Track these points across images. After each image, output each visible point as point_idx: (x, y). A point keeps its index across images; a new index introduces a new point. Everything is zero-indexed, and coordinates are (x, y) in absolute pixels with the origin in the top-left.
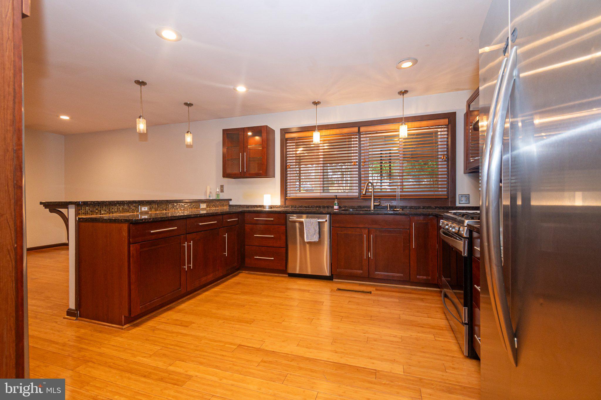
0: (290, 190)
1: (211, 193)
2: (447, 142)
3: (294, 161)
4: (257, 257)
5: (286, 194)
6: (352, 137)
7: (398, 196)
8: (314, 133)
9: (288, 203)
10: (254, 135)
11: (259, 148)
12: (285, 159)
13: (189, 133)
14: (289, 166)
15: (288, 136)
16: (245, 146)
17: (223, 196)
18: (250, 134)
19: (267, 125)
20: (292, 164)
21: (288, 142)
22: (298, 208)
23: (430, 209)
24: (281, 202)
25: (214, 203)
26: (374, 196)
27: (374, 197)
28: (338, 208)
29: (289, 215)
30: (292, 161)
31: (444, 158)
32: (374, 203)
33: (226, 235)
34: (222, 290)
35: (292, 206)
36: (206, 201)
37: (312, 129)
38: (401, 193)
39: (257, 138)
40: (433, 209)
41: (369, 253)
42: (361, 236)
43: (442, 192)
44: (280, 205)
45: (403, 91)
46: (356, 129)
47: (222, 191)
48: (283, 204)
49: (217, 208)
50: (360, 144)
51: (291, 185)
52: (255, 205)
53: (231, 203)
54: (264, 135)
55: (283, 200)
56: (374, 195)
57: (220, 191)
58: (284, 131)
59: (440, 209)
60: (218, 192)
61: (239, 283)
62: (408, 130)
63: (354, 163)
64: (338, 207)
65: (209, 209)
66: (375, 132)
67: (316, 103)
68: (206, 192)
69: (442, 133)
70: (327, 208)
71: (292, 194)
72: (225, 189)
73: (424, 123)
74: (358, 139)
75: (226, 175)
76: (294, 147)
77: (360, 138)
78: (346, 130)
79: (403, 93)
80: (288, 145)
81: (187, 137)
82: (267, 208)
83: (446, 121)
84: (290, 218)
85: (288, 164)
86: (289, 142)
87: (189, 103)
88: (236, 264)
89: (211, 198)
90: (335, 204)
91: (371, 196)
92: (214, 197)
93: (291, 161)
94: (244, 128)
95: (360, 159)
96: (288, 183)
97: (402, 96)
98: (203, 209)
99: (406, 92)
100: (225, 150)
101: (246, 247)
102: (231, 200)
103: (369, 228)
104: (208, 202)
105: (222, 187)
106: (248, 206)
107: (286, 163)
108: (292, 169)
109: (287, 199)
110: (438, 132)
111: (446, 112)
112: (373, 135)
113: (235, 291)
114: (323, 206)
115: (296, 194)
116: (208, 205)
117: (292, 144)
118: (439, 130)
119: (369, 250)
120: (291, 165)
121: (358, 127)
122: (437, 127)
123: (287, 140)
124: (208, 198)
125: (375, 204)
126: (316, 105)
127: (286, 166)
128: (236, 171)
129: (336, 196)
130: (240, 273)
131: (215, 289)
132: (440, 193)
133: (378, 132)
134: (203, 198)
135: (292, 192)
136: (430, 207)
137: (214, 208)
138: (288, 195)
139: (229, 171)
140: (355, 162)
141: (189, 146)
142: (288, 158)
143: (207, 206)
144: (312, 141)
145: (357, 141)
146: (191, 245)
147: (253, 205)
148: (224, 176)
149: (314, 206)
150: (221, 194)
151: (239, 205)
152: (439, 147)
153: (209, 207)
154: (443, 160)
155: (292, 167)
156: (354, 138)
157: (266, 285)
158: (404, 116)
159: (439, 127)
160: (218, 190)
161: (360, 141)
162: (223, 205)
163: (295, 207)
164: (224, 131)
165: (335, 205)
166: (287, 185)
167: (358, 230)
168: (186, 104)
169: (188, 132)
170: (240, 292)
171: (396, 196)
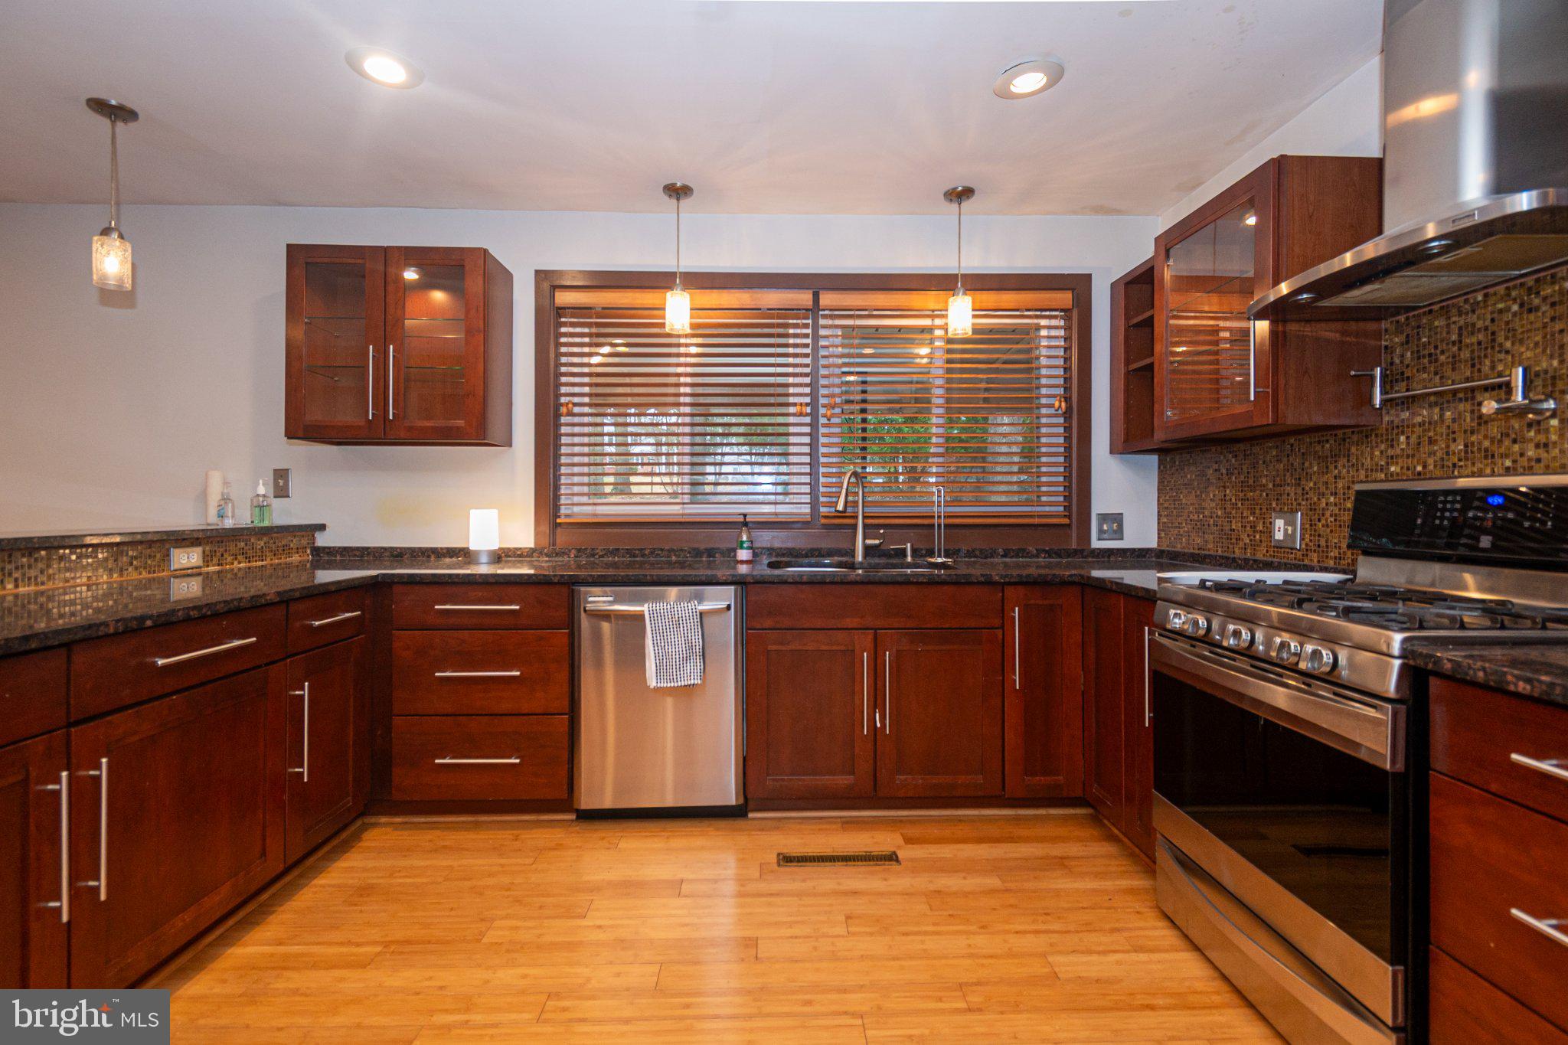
0: (569, 492)
1: (226, 499)
2: (1067, 359)
3: (587, 390)
4: (447, 761)
5: (556, 507)
6: (791, 321)
7: (939, 517)
8: (669, 294)
9: (562, 538)
10: (428, 283)
11: (447, 334)
12: (552, 380)
13: (115, 235)
14: (570, 406)
15: (564, 298)
16: (389, 317)
17: (284, 514)
18: (411, 275)
19: (485, 247)
20: (576, 400)
21: (563, 320)
22: (602, 556)
23: (1022, 557)
24: (537, 534)
25: (243, 544)
26: (864, 517)
27: (863, 522)
28: (751, 558)
29: (583, 589)
30: (577, 390)
31: (1060, 406)
32: (865, 538)
33: (303, 690)
34: (282, 949)
35: (579, 550)
36: (200, 535)
37: (661, 281)
38: (950, 509)
39: (438, 296)
40: (1033, 556)
41: (877, 715)
42: (850, 657)
43: (1051, 504)
44: (532, 545)
45: (960, 188)
46: (805, 298)
47: (282, 492)
48: (545, 542)
49: (260, 563)
50: (816, 348)
51: (573, 475)
52: (427, 549)
53: (322, 540)
54: (474, 284)
55: (545, 528)
56: (863, 512)
57: (271, 494)
58: (548, 282)
59: (1050, 557)
60: (264, 496)
61: (365, 891)
62: (974, 316)
63: (799, 407)
64: (751, 555)
65: (217, 568)
66: (866, 313)
67: (677, 192)
68: (203, 496)
69: (1050, 333)
70: (710, 556)
71: (577, 506)
72: (294, 484)
73: (1009, 298)
74: (809, 331)
75: (299, 428)
76: (587, 340)
77: (816, 327)
78: (773, 298)
79: (961, 195)
80: (563, 330)
81: (104, 251)
82: (484, 559)
83: (1065, 298)
84: (591, 599)
85: (563, 400)
86: (570, 320)
87: (113, 102)
88: (350, 798)
89: (229, 523)
90: (742, 542)
91: (856, 517)
92: (241, 517)
93: (574, 391)
94: (386, 250)
95: (814, 396)
96: (563, 468)
97: (954, 206)
98: (185, 574)
99: (967, 193)
100: (299, 334)
101: (397, 721)
102: (322, 527)
103: (876, 629)
104: (212, 540)
105: (281, 476)
106: (398, 555)
107: (558, 395)
108: (576, 420)
109: (560, 524)
110: (1038, 328)
111: (1066, 273)
112: (859, 322)
113: (349, 943)
114: (694, 549)
115: (595, 507)
116: (213, 553)
117: (578, 330)
118: (1043, 322)
119: (876, 702)
120: (575, 405)
121: (811, 291)
122: (1039, 313)
123: (560, 311)
124: (212, 519)
125: (869, 542)
126: (678, 199)
127: (558, 406)
128: (346, 416)
129: (745, 515)
130: (365, 827)
131: (245, 945)
132: (1047, 509)
133: (875, 313)
134: (187, 520)
135: (576, 499)
136: (1024, 550)
137: (242, 565)
138: (563, 510)
139: (315, 414)
140: (801, 404)
141: (113, 297)
142: (563, 379)
143: (207, 559)
144: (663, 325)
145: (806, 336)
146: (98, 778)
147: (420, 548)
148: (291, 434)
149: (662, 550)
150: (277, 503)
151: (357, 549)
152: (1044, 372)
153: (215, 561)
154: (1057, 410)
155: (576, 410)
156: (796, 326)
157: (491, 881)
158: (962, 272)
159: (1044, 313)
160: (261, 490)
161: (816, 337)
162: (287, 550)
163: (593, 555)
164: (294, 252)
165: (742, 548)
166: (560, 475)
167: (840, 636)
168: (99, 106)
169: (106, 232)
170: (378, 949)
171: (934, 517)
